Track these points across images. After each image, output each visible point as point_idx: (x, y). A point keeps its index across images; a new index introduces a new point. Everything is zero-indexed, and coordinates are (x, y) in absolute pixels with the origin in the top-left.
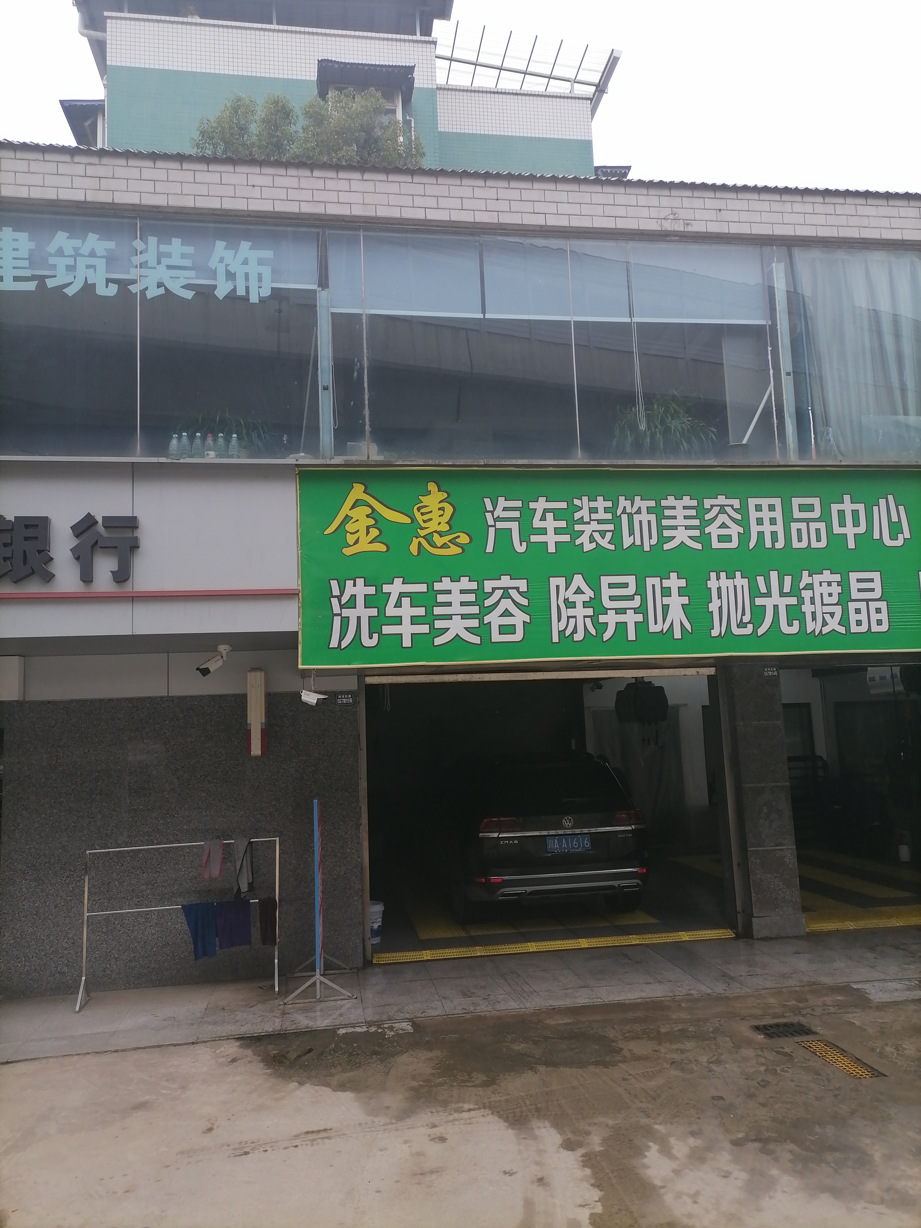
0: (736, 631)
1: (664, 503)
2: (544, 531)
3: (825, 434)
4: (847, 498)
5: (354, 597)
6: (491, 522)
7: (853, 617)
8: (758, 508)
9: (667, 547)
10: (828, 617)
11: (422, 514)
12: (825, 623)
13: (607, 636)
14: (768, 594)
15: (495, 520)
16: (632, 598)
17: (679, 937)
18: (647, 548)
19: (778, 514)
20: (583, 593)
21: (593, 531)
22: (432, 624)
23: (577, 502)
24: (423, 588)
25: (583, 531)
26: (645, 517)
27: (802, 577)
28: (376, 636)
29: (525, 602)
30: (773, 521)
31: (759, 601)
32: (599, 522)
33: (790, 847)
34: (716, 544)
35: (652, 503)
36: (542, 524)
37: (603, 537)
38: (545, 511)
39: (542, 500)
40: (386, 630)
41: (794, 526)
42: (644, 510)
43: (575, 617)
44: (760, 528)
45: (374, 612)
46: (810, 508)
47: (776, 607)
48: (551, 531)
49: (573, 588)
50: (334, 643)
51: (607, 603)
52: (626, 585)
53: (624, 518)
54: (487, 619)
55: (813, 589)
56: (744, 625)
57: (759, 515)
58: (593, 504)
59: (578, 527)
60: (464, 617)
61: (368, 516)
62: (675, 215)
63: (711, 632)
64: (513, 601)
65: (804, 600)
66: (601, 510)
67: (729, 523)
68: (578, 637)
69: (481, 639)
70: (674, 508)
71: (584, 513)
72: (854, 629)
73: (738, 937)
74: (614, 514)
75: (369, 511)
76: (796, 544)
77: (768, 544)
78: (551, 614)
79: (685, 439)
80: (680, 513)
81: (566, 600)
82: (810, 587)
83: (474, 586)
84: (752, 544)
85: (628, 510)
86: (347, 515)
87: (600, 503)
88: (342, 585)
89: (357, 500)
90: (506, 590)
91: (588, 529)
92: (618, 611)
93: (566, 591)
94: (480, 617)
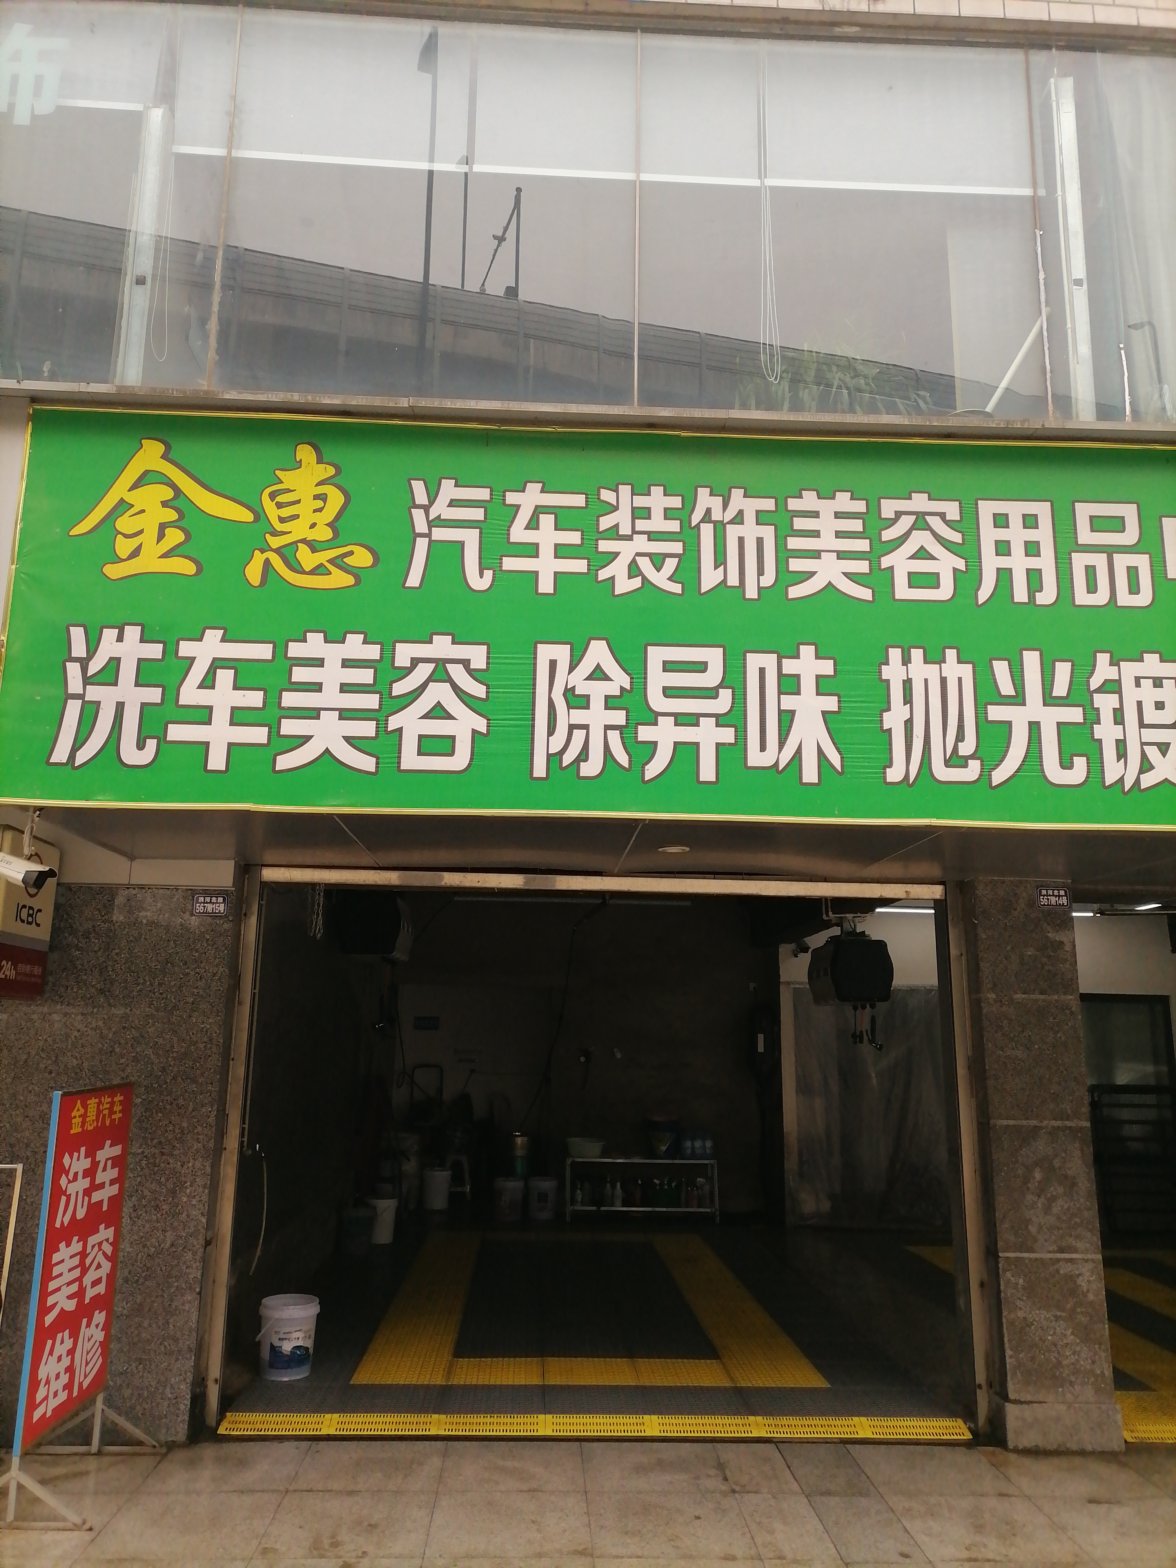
0: (941, 772)
1: (794, 504)
2: (533, 550)
3: (1155, 397)
5: (115, 662)
6: (421, 526)
8: (1000, 520)
9: (795, 592)
10: (1153, 753)
11: (280, 505)
12: (1146, 766)
13: (653, 769)
14: (1018, 699)
15: (431, 524)
16: (713, 693)
18: (751, 592)
19: (1044, 535)
20: (607, 678)
21: (638, 554)
22: (275, 726)
23: (607, 496)
24: (264, 651)
25: (617, 554)
26: (750, 530)
27: (1094, 666)
28: (152, 744)
29: (479, 691)
30: (1032, 549)
31: (996, 713)
32: (652, 536)
33: (1089, 1256)
34: (903, 591)
35: (768, 504)
36: (530, 536)
37: (658, 566)
38: (539, 510)
39: (534, 488)
40: (176, 732)
41: (1080, 561)
42: (750, 517)
43: (586, 727)
44: (1004, 562)
45: (154, 695)
46: (1118, 525)
47: (1034, 727)
48: (546, 551)
49: (586, 667)
50: (60, 754)
51: (657, 701)
52: (702, 667)
53: (707, 531)
54: (394, 723)
55: (1119, 692)
56: (962, 762)
57: (1002, 534)
58: (641, 501)
59: (605, 546)
60: (345, 714)
61: (165, 504)
63: (885, 773)
64: (455, 688)
65: (1098, 715)
66: (657, 514)
67: (935, 548)
68: (591, 768)
69: (377, 763)
70: (816, 515)
71: (622, 518)
73: (979, 1440)
74: (686, 523)
75: (169, 494)
76: (1082, 597)
77: (1021, 594)
78: (533, 719)
80: (827, 525)
81: (569, 692)
82: (1115, 687)
83: (373, 652)
84: (984, 594)
85: (716, 515)
86: (122, 501)
87: (657, 500)
88: (93, 637)
89: (146, 472)
90: (441, 663)
91: (626, 550)
92: (682, 720)
93: (569, 673)
94: (379, 716)
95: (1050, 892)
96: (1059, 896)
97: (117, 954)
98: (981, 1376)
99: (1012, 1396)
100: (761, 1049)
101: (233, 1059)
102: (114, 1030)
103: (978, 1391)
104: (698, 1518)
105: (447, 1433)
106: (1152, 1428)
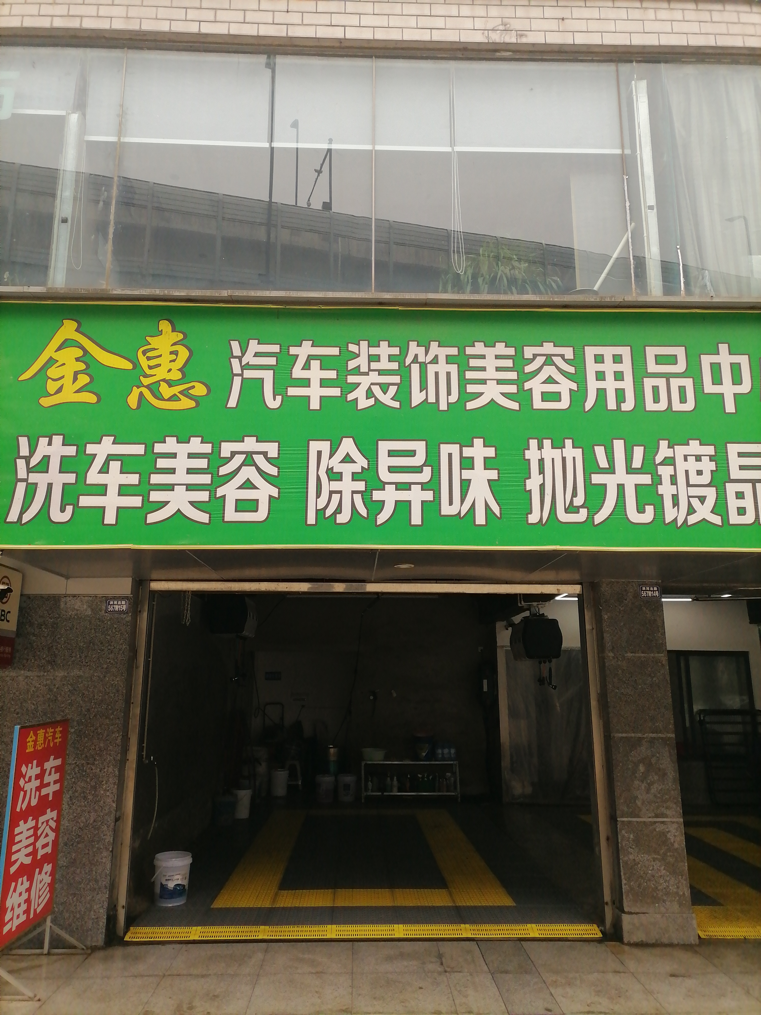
0: (563, 516)
1: (469, 351)
2: (307, 383)
3: (701, 278)
4: (724, 348)
5: (46, 458)
6: (237, 369)
7: (733, 504)
8: (599, 359)
9: (470, 405)
10: (695, 503)
11: (149, 359)
12: (691, 510)
13: (382, 518)
14: (611, 470)
15: (243, 368)
16: (419, 470)
17: (526, 932)
18: (443, 406)
19: (626, 367)
20: (353, 462)
21: (372, 384)
22: (146, 496)
23: (353, 348)
24: (139, 449)
25: (359, 384)
26: (442, 368)
27: (658, 448)
28: (69, 509)
29: (273, 471)
30: (619, 376)
31: (597, 479)
32: (381, 372)
33: (675, 820)
34: (538, 404)
35: (454, 351)
36: (305, 374)
37: (385, 391)
38: (310, 358)
39: (307, 344)
40: (85, 501)
41: (649, 383)
42: (442, 359)
43: (340, 492)
44: (601, 385)
45: (71, 478)
46: (673, 360)
47: (621, 487)
48: (315, 383)
49: (340, 454)
50: (13, 516)
51: (385, 475)
52: (412, 454)
53: (415, 368)
54: (220, 492)
55: (674, 465)
56: (576, 510)
57: (600, 367)
58: (373, 351)
59: (351, 379)
60: (190, 487)
61: (77, 359)
62: (505, 25)
63: (527, 518)
64: (259, 469)
65: (661, 479)
66: (384, 359)
67: (558, 377)
68: (344, 517)
69: (210, 517)
70: (483, 357)
71: (362, 362)
72: (734, 519)
73: (605, 937)
74: (402, 364)
75: (80, 353)
76: (650, 406)
77: (612, 405)
78: (307, 488)
80: (490, 363)
81: (329, 471)
82: (671, 461)
83: (207, 448)
84: (589, 405)
85: (421, 359)
86: (51, 358)
87: (384, 350)
88: (33, 443)
89: (66, 340)
90: (249, 455)
91: (365, 381)
92: (400, 486)
93: (329, 459)
94: (211, 488)
95: (648, 589)
96: (654, 591)
97: (59, 638)
98: (607, 897)
99: (626, 909)
100: (485, 689)
101: (133, 703)
102: (57, 686)
103: (606, 906)
104: (421, 988)
105: (269, 938)
106: (717, 929)
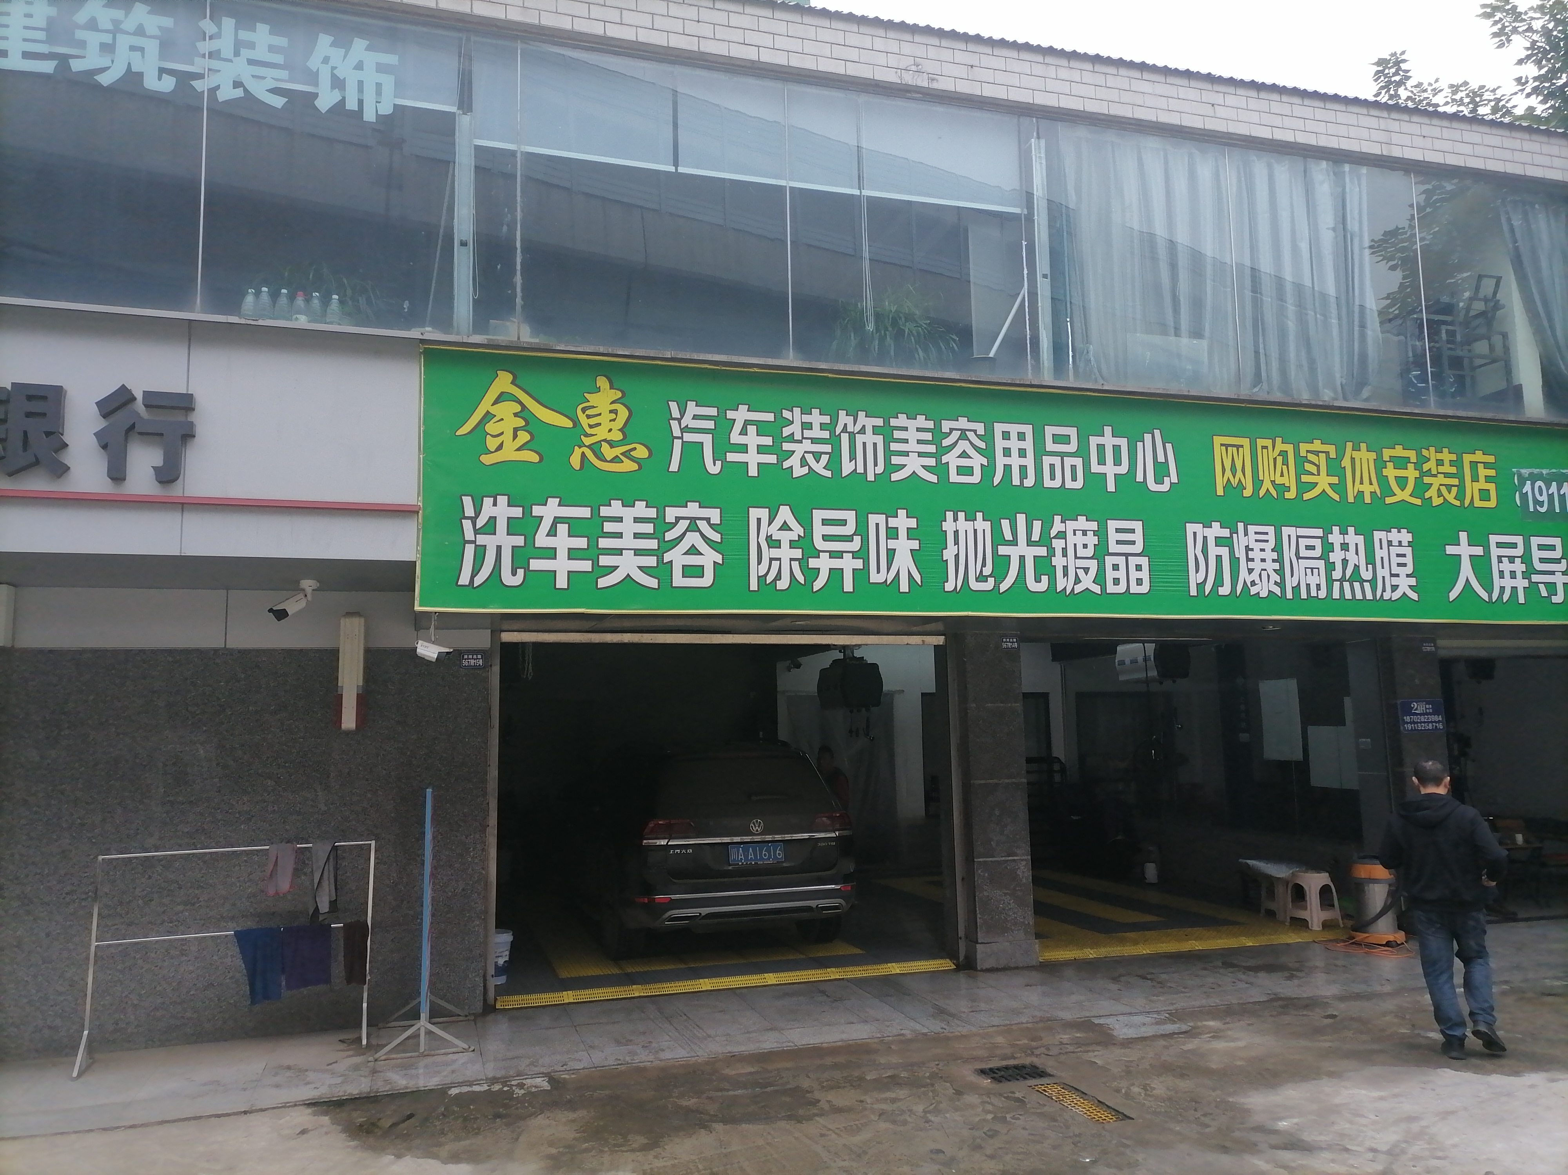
0: (974, 585)
1: (893, 422)
2: (744, 449)
3: (1085, 352)
4: (1108, 430)
5: (493, 520)
6: (677, 432)
7: (1110, 574)
8: (1006, 436)
9: (895, 477)
10: (1081, 573)
11: (588, 417)
12: (1077, 581)
13: (818, 585)
14: (1014, 542)
15: (683, 431)
16: (850, 539)
17: (888, 970)
18: (871, 477)
19: (1028, 445)
20: (790, 529)
21: (806, 452)
22: (595, 560)
23: (786, 414)
24: (585, 512)
25: (793, 452)
26: (869, 438)
27: (1053, 523)
28: (520, 572)
29: (716, 537)
30: (1022, 453)
31: (1003, 550)
32: (814, 441)
33: (1024, 858)
34: (954, 478)
35: (879, 422)
36: (742, 440)
37: (818, 460)
38: (747, 423)
39: (743, 408)
40: (535, 565)
41: (1047, 461)
42: (869, 430)
43: (779, 559)
44: (1007, 461)
45: (519, 541)
46: (1066, 439)
47: (1022, 558)
48: (753, 449)
49: (778, 522)
50: (464, 579)
51: (819, 544)
52: (844, 523)
53: (845, 437)
54: (667, 557)
55: (1065, 538)
56: (985, 579)
57: (1006, 444)
58: (806, 418)
59: (786, 446)
60: (638, 552)
61: (516, 415)
62: (918, 66)
63: (944, 586)
64: (703, 536)
65: (1054, 551)
66: (816, 427)
67: (971, 452)
68: (783, 584)
69: (659, 583)
70: (906, 429)
71: (795, 429)
72: (1111, 588)
73: (959, 968)
74: (832, 433)
75: (518, 408)
76: (1048, 483)
77: (1016, 481)
78: (749, 555)
79: (920, 346)
80: (912, 435)
81: (769, 538)
82: (1063, 535)
83: (652, 513)
84: (997, 480)
85: (850, 428)
86: (488, 412)
87: (816, 418)
88: (478, 503)
89: (502, 393)
90: (693, 520)
91: (799, 449)
92: (836, 555)
93: (769, 525)
94: (658, 553)
95: (1008, 640)
96: (1013, 642)
98: (961, 933)
99: (979, 941)
102: (410, 749)
103: (960, 940)
106: (1053, 954)
